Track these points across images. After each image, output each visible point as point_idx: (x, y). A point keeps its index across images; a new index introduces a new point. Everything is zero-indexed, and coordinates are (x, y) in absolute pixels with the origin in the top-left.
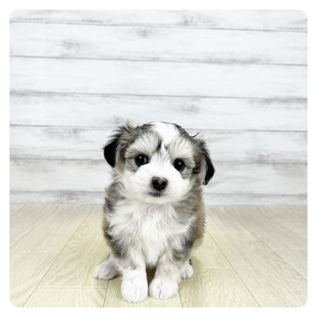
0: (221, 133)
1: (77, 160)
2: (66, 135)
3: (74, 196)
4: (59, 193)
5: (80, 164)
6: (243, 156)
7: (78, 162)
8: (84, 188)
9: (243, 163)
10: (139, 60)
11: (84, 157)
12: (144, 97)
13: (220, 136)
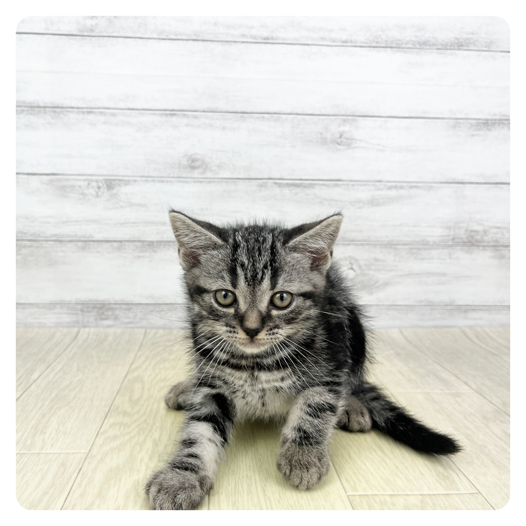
0: (396, 187)
1: (114, 241)
2: (92, 191)
3: (110, 313)
4: (79, 307)
5: (119, 249)
6: (436, 233)
7: (115, 244)
8: (129, 298)
9: (436, 245)
10: (235, 42)
11: (127, 238)
12: (246, 115)
13: (393, 193)
